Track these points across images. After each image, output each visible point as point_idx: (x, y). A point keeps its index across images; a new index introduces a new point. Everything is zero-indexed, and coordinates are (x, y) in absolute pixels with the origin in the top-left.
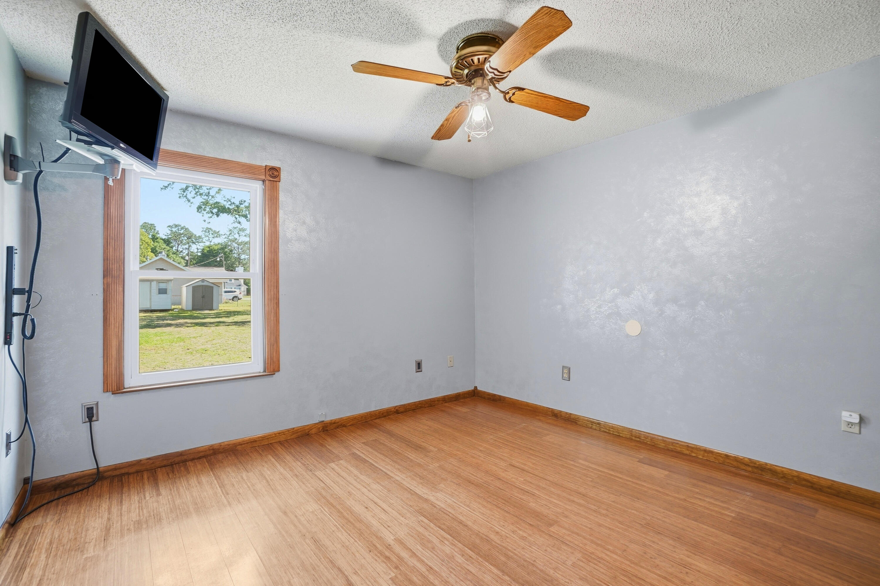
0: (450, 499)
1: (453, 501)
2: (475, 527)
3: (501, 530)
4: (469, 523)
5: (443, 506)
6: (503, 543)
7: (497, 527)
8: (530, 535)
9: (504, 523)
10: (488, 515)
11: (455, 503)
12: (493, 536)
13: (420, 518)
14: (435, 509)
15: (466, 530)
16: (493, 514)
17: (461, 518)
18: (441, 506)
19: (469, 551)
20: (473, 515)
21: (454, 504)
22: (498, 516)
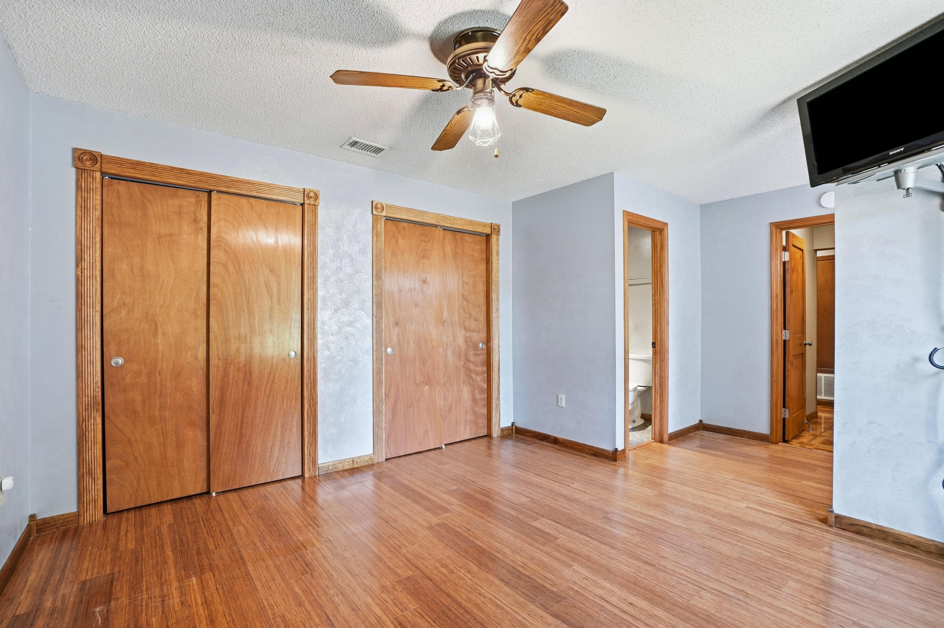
0: (523, 618)
1: (519, 614)
2: (491, 577)
3: (464, 575)
4: (497, 582)
5: (532, 607)
6: (466, 562)
7: (468, 577)
8: (437, 568)
9: (458, 582)
10: (474, 593)
11: (516, 612)
12: (475, 569)
13: (556, 590)
14: (541, 601)
15: (501, 575)
16: (468, 595)
17: (507, 589)
18: (534, 606)
19: (499, 557)
20: (492, 593)
21: (517, 610)
22: (463, 590)
